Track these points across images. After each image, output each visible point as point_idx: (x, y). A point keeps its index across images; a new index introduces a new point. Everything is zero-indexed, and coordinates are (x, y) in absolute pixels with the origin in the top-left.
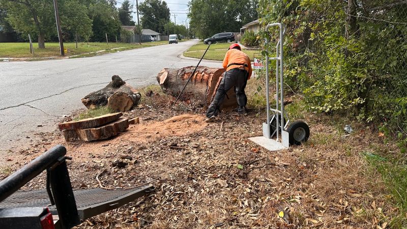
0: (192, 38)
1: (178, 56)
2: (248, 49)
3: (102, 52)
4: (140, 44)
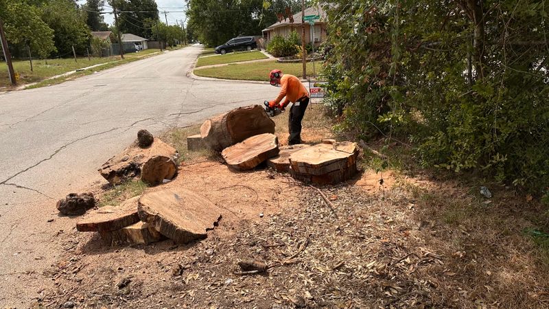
0: (191, 42)
1: (187, 75)
2: (282, 62)
3: (72, 75)
4: (122, 57)
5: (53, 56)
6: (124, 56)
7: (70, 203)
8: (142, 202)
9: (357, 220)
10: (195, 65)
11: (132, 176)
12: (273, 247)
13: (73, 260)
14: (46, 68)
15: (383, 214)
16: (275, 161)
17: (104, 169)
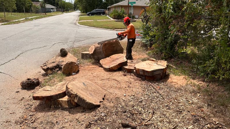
1: (75, 24)
2: (117, 21)
3: (23, 20)
4: (45, 14)
5: (14, 11)
6: (46, 14)
7: (27, 83)
8: (68, 87)
9: (175, 101)
10: (78, 20)
11: (58, 71)
12: (136, 114)
13: (31, 115)
14: (12, 16)
15: (186, 98)
16: (126, 67)
17: (44, 66)
